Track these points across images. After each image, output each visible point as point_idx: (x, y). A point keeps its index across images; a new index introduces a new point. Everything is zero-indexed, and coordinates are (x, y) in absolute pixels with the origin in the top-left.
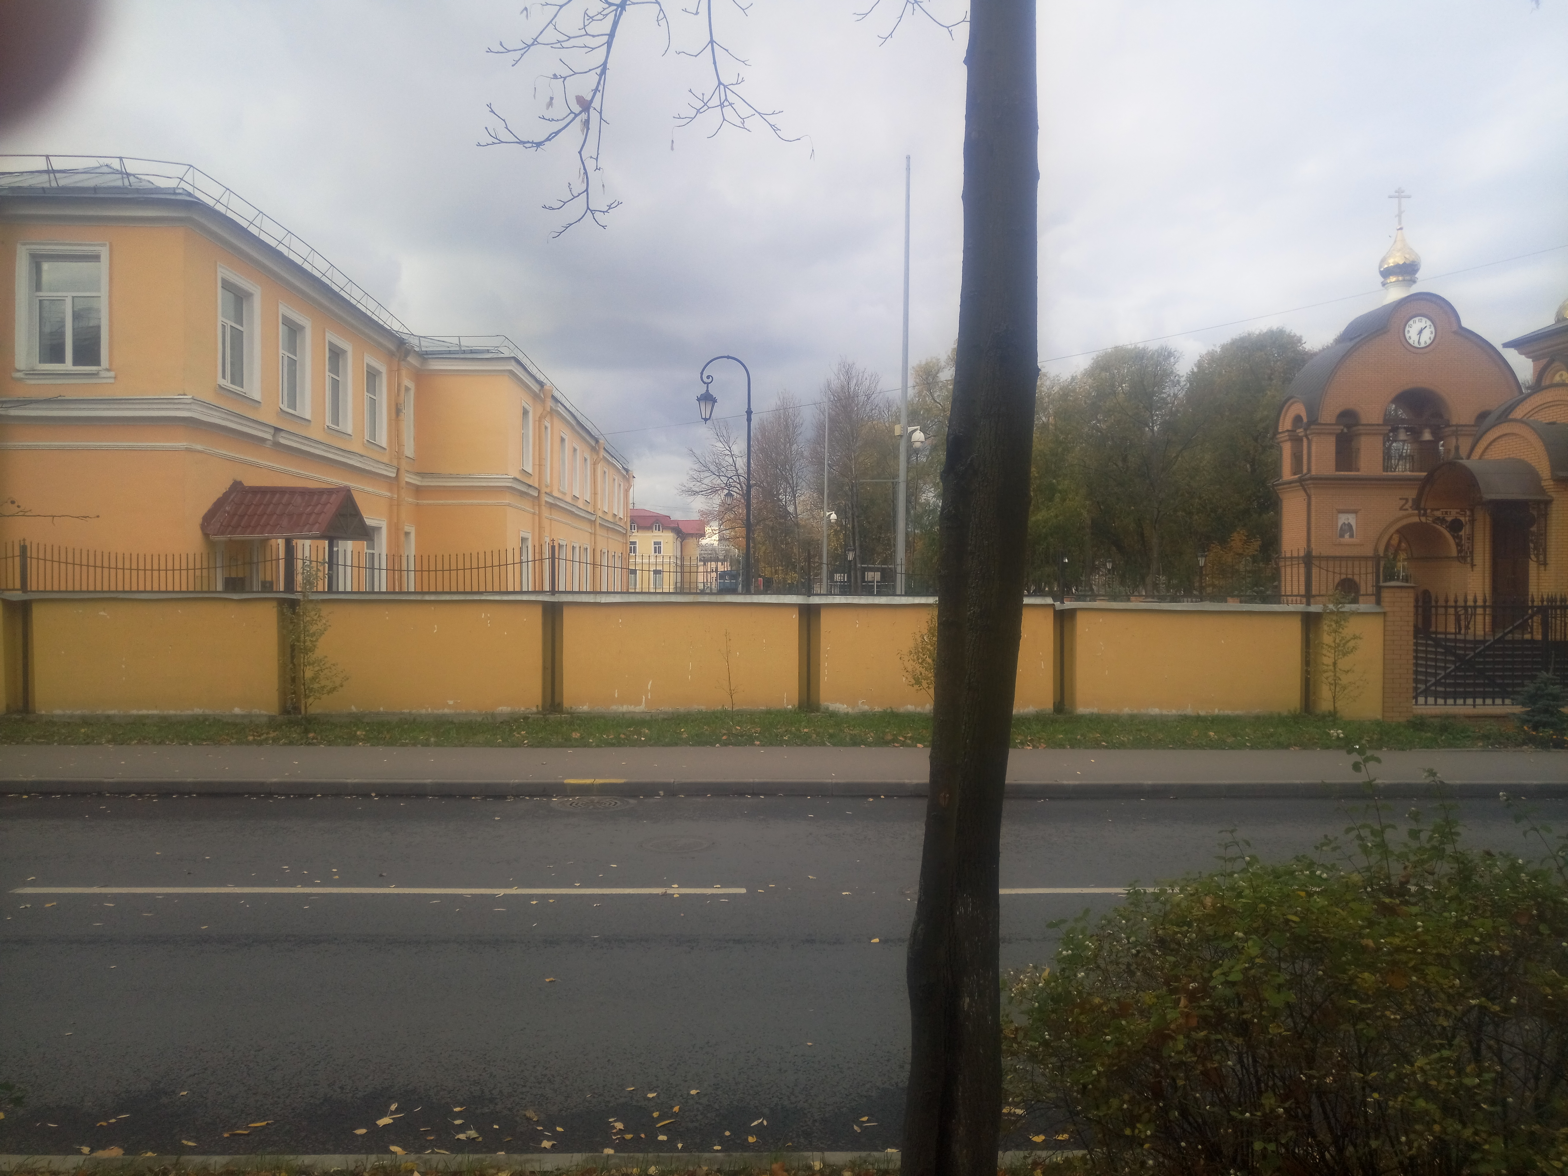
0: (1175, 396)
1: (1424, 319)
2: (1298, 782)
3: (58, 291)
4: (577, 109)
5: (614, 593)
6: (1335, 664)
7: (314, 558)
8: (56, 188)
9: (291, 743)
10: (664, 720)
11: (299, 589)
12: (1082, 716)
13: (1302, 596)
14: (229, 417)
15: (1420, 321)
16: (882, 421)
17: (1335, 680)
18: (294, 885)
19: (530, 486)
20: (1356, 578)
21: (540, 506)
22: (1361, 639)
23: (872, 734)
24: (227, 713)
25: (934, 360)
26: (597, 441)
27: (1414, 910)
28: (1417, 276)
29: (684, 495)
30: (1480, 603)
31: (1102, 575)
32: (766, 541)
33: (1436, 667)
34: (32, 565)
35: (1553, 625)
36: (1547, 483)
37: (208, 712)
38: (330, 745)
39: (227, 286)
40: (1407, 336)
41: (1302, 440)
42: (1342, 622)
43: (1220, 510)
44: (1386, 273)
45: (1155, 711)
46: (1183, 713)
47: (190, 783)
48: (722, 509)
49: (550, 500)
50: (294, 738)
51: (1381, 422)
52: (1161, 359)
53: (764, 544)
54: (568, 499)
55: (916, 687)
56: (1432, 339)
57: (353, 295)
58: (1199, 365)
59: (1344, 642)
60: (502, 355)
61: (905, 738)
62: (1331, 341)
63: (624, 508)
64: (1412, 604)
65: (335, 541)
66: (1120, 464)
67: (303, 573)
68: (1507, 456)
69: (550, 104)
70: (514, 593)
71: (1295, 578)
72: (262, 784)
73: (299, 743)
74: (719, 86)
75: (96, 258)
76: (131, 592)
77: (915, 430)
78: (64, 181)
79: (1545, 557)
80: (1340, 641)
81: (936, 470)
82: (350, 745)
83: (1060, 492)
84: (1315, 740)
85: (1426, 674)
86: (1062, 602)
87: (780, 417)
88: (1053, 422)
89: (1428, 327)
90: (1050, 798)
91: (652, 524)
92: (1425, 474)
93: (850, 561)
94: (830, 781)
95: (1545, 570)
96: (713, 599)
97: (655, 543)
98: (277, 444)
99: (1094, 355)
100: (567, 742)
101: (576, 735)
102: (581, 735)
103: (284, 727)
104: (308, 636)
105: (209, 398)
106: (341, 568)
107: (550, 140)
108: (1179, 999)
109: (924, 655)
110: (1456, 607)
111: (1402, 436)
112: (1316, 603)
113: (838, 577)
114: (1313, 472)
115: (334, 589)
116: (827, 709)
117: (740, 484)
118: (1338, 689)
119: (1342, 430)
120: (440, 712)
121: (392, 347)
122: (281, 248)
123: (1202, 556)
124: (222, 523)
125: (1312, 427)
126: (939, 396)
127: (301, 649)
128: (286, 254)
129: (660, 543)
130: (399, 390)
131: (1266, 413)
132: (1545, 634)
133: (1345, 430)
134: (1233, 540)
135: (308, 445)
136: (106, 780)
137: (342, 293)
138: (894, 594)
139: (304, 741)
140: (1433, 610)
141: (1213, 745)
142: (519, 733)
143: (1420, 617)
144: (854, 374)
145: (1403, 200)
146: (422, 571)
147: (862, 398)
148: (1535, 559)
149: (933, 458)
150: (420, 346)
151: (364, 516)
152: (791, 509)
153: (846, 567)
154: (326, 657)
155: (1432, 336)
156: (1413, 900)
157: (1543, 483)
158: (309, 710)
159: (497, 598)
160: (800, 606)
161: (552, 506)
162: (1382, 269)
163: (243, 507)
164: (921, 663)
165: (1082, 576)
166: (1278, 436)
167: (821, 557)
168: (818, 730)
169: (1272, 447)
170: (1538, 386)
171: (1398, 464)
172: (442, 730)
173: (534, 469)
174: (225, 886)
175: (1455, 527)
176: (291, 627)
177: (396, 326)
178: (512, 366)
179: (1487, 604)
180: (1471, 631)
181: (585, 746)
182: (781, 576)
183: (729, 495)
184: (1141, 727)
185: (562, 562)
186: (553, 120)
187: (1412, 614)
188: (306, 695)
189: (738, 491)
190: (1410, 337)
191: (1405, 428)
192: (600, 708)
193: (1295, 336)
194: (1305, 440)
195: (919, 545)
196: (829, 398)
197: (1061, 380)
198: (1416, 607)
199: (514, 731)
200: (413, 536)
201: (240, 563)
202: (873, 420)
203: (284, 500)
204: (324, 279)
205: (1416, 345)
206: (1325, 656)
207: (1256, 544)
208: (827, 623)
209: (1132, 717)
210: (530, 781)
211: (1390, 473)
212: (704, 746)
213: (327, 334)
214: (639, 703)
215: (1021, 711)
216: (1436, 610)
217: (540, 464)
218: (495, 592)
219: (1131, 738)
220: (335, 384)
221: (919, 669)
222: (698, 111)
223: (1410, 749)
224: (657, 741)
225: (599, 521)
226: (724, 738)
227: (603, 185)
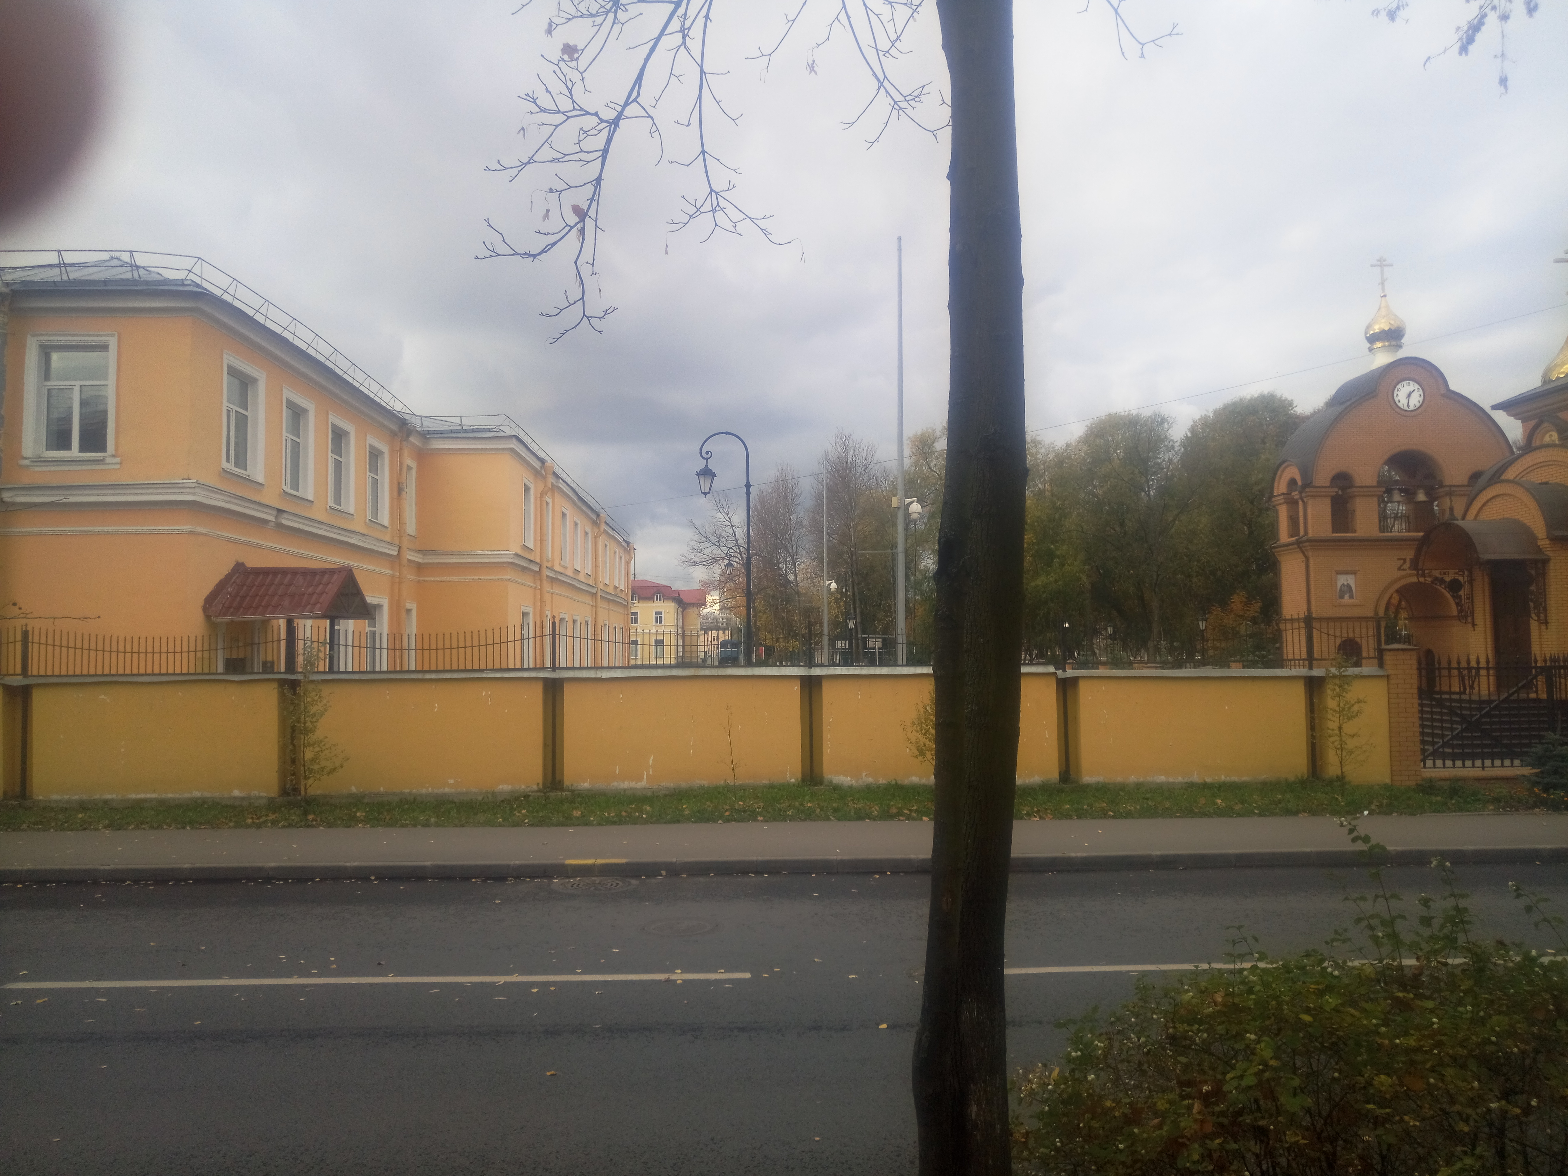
0: (1170, 460)
1: (1412, 383)
2: (1308, 850)
3: (67, 379)
4: (572, 219)
5: (615, 668)
6: (1340, 728)
7: (315, 639)
8: (65, 282)
9: (290, 825)
10: (666, 796)
11: (300, 670)
12: (1087, 786)
13: (1304, 660)
14: (233, 500)
15: (1409, 384)
16: (880, 490)
17: (1341, 745)
18: (290, 976)
19: (531, 561)
20: (1359, 640)
21: (541, 580)
22: (1365, 702)
23: (877, 808)
24: (226, 796)
25: (930, 430)
26: (598, 515)
27: (1430, 1004)
28: (1403, 341)
29: (685, 566)
30: (1483, 664)
31: (1103, 639)
32: (767, 609)
33: (1442, 728)
34: (34, 650)
35: (1558, 684)
36: (1544, 542)
37: (207, 794)
38: (330, 827)
39: (233, 372)
40: (1396, 399)
41: (1297, 503)
42: (1346, 686)
43: (1219, 573)
44: (1372, 339)
45: (1161, 779)
46: (1189, 781)
47: (186, 869)
48: (723, 579)
49: (552, 575)
50: (293, 820)
51: (1375, 483)
52: (1155, 425)
53: (765, 612)
54: (570, 573)
55: (920, 758)
56: (1421, 402)
57: (357, 378)
58: (1193, 429)
59: (1348, 706)
60: (503, 434)
61: (911, 811)
62: (1322, 404)
63: (625, 578)
64: (1415, 666)
65: (336, 621)
66: (1118, 529)
67: (304, 654)
68: (1502, 517)
69: (546, 216)
70: (515, 670)
71: (1296, 640)
72: (260, 869)
73: (298, 825)
74: (711, 193)
75: (104, 348)
76: (132, 675)
77: (912, 502)
78: (75, 275)
79: (1546, 617)
80: (1345, 705)
81: (934, 537)
82: (349, 827)
83: (1058, 557)
84: (1324, 806)
85: (1433, 735)
86: (1064, 670)
87: (779, 488)
88: (1049, 489)
89: (1416, 390)
90: (1058, 871)
91: (654, 595)
92: (1422, 534)
93: (851, 630)
94: (835, 857)
95: (1547, 629)
96: (714, 672)
97: (656, 613)
98: (279, 526)
99: (1088, 423)
100: (567, 821)
101: (577, 813)
102: (582, 813)
103: (283, 809)
104: (308, 716)
105: (212, 480)
106: (342, 648)
107: (546, 252)
108: (1193, 1104)
109: (927, 726)
110: (1459, 669)
111: (1397, 497)
112: (1319, 667)
113: (839, 644)
114: (1311, 534)
115: (335, 669)
116: (831, 782)
117: (741, 555)
118: (1344, 754)
119: (1337, 492)
120: (440, 791)
121: (395, 428)
122: (286, 334)
123: (1203, 620)
124: (224, 605)
125: (1307, 490)
126: (935, 465)
127: (301, 730)
128: (291, 340)
129: (661, 613)
130: (401, 469)
131: (1260, 476)
132: (1550, 692)
133: (1340, 492)
134: (1234, 602)
135: (309, 526)
136: (102, 868)
137: (345, 376)
138: (896, 665)
139: (303, 823)
140: (1437, 672)
141: (1220, 813)
142: (519, 812)
143: (1424, 680)
144: (851, 445)
145: (1386, 269)
146: (423, 650)
147: (859, 469)
148: (1536, 618)
149: (931, 525)
150: (422, 426)
151: (365, 594)
152: (791, 577)
153: (847, 634)
154: (326, 737)
155: (1421, 399)
156: (1427, 993)
157: (1539, 543)
158: (308, 791)
159: (498, 675)
160: (801, 678)
161: (553, 580)
162: (1368, 335)
163: (245, 588)
164: (925, 734)
165: (1083, 640)
166: (1274, 499)
167: (822, 626)
168: (822, 804)
169: (1267, 509)
170: (1529, 446)
171: (1394, 525)
172: (442, 810)
173: (535, 545)
174: (220, 978)
175: (1455, 587)
176: (292, 708)
177: (398, 407)
178: (514, 445)
179: (1490, 665)
180: (1476, 690)
181: (586, 825)
182: (782, 644)
183: (729, 565)
184: (1148, 795)
185: (563, 638)
186: (549, 233)
187: (1415, 676)
188: (305, 776)
189: (738, 560)
190: (1399, 401)
191: (1399, 489)
192: (601, 785)
193: (1286, 400)
194: (1300, 502)
195: (920, 611)
196: (827, 469)
197: (1057, 448)
198: (1419, 669)
199: (515, 810)
200: (414, 613)
201: (241, 644)
202: (871, 489)
203: (286, 581)
204: (328, 363)
205: (1406, 408)
206: (1330, 720)
207: (1257, 606)
208: (829, 694)
209: (1138, 786)
210: (531, 862)
211: (1386, 534)
212: (706, 822)
213: (330, 416)
214: (640, 779)
215: (1027, 781)
216: (1440, 673)
217: (541, 540)
218: (496, 669)
219: (1138, 807)
220: (338, 465)
221: (923, 740)
222: (691, 216)
223: (1421, 814)
224: (658, 819)
225: (600, 593)
226: (727, 813)
227: (600, 289)
